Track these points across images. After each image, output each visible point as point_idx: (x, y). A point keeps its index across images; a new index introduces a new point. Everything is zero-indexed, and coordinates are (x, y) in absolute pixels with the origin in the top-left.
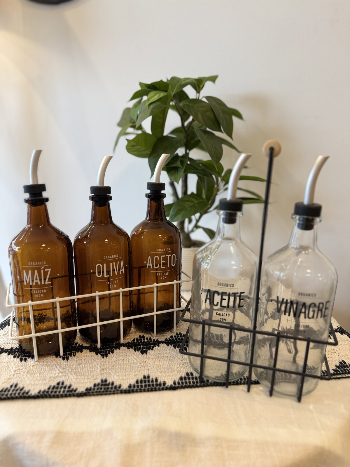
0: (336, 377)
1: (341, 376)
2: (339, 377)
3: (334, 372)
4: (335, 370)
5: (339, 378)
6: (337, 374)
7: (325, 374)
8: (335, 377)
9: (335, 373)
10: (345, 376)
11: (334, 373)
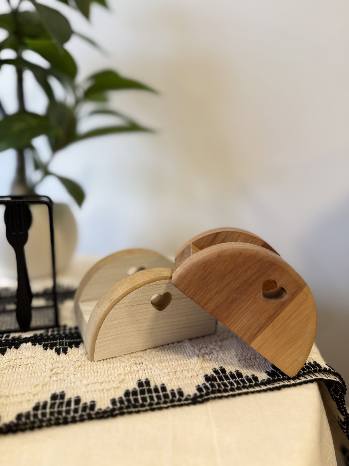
0: (274, 386)
1: (282, 384)
2: (278, 385)
3: (269, 377)
4: (271, 372)
5: (279, 388)
6: (274, 381)
7: (252, 382)
8: (271, 386)
9: (271, 379)
10: (289, 383)
11: (269, 379)
